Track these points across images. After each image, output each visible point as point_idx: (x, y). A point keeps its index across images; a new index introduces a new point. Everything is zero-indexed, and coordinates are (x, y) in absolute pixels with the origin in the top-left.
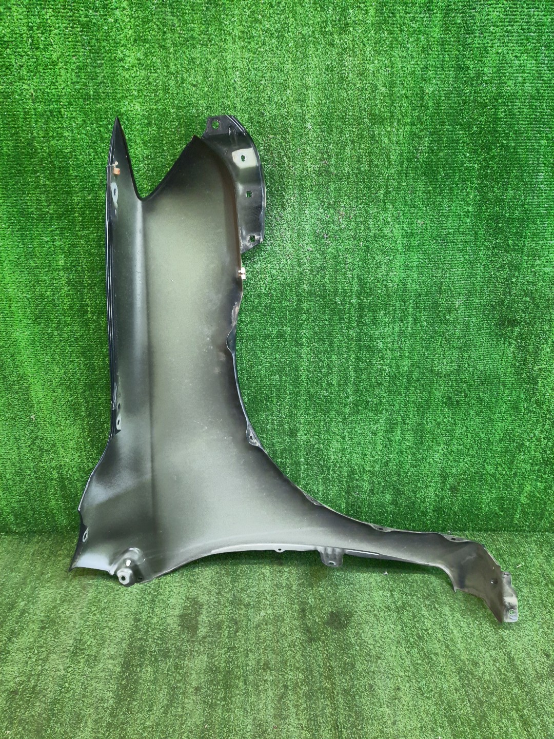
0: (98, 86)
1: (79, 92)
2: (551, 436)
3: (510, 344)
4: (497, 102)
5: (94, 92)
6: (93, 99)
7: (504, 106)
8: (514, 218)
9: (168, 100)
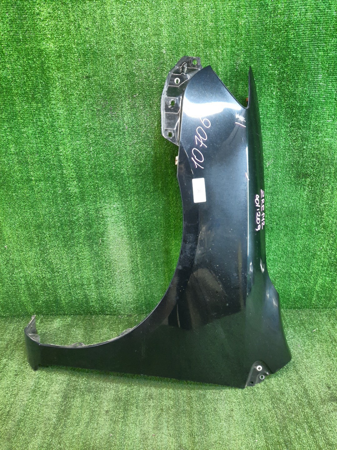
0: (25, 33)
1: (13, 37)
2: (333, 248)
3: (304, 189)
4: (288, 27)
5: (23, 37)
6: (23, 42)
7: (293, 30)
8: (303, 106)
9: (71, 40)
